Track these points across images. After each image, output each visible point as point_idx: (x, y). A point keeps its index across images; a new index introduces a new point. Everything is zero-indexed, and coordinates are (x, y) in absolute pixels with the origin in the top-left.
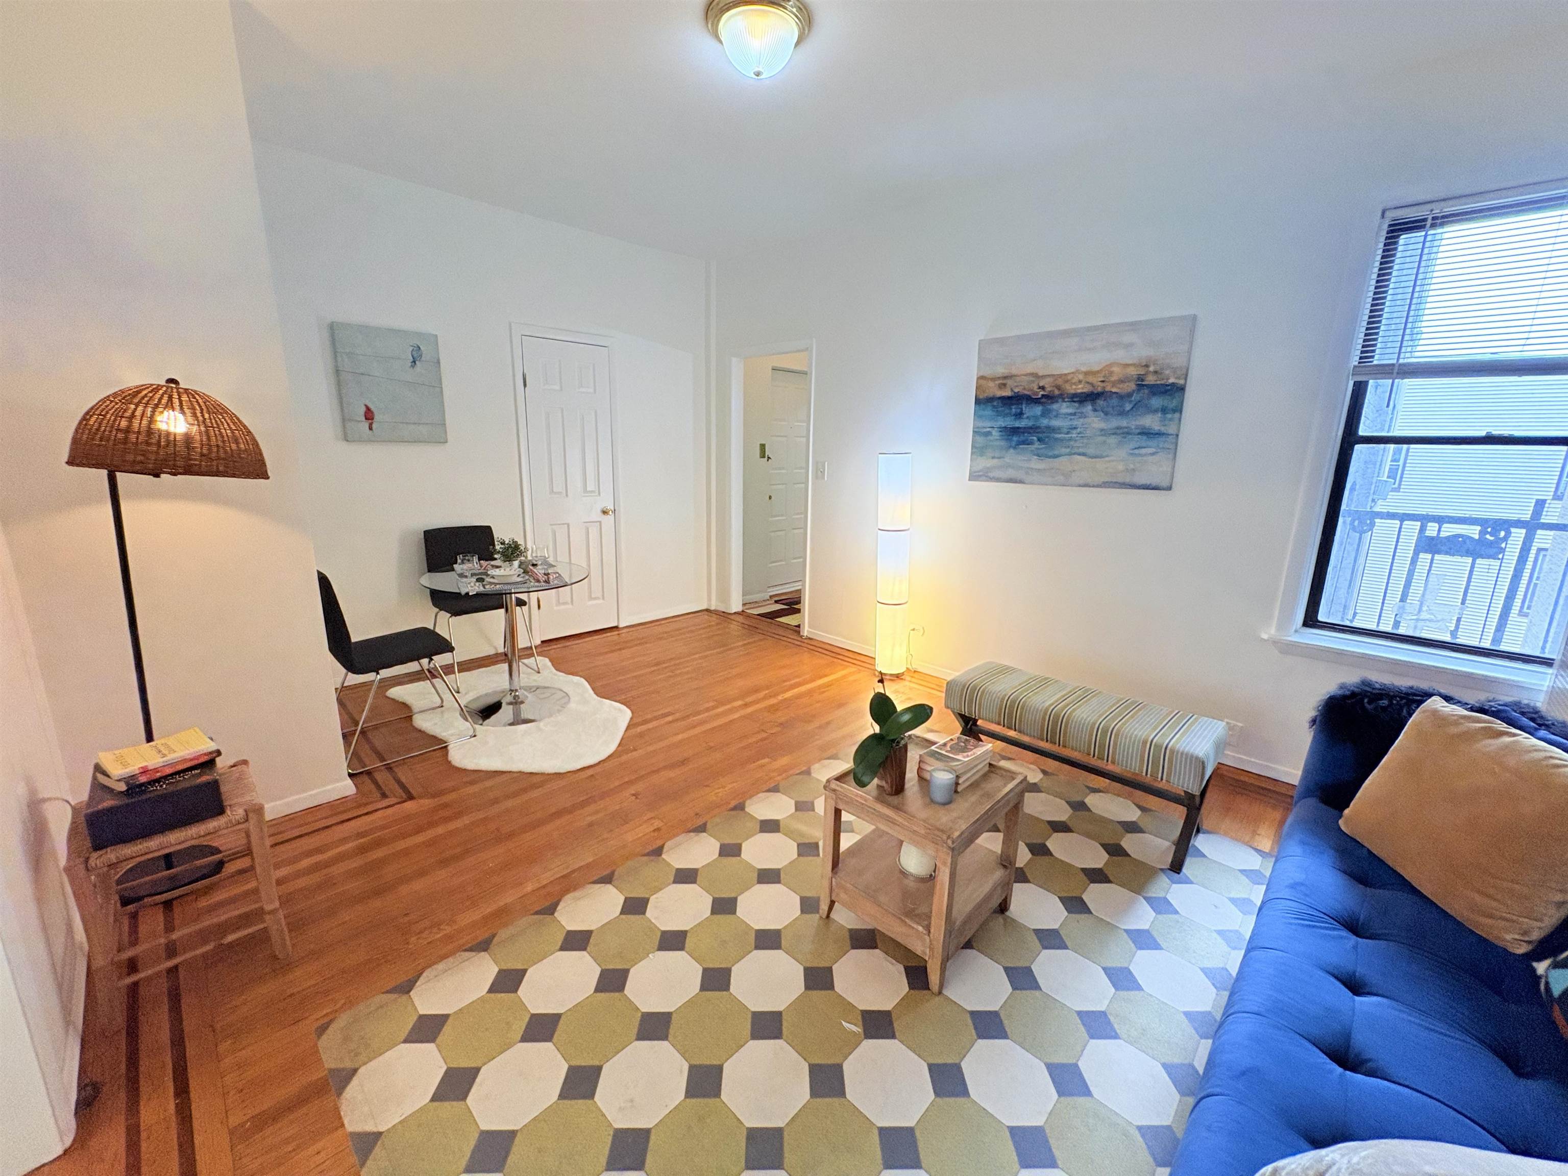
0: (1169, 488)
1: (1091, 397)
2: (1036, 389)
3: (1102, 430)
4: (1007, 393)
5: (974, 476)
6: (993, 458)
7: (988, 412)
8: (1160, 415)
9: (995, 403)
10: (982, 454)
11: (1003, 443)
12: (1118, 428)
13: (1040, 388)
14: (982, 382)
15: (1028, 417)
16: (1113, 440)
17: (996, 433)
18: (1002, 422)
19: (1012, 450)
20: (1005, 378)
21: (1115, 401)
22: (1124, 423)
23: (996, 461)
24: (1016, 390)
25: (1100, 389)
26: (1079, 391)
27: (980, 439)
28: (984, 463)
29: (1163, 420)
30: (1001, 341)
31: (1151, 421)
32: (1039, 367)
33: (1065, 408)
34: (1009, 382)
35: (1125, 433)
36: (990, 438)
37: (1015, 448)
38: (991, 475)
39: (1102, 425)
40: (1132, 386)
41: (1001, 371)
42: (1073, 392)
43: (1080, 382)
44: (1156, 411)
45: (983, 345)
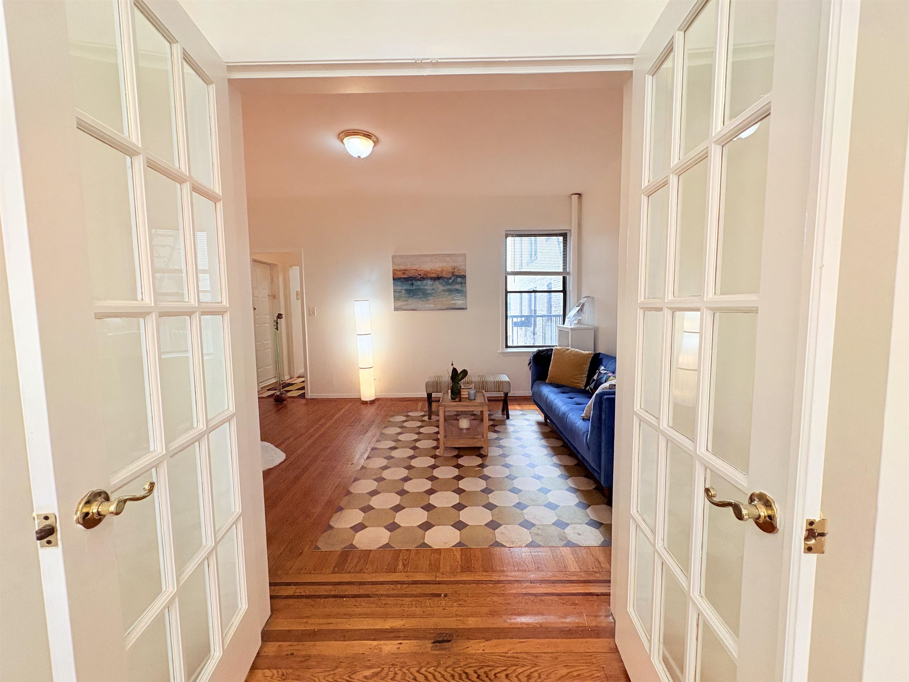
0: (466, 309)
1: (438, 278)
2: (417, 275)
3: (443, 290)
4: (406, 276)
5: (396, 309)
6: (403, 301)
7: (399, 283)
8: (460, 284)
9: (402, 280)
11: (407, 295)
12: (448, 289)
13: (419, 275)
14: (395, 272)
15: (416, 286)
16: (447, 293)
17: (403, 291)
18: (405, 287)
19: (411, 298)
20: (405, 270)
21: (446, 280)
22: (450, 287)
24: (410, 275)
25: (440, 276)
26: (433, 276)
27: (397, 294)
28: (399, 304)
29: (462, 286)
30: (402, 257)
31: (457, 287)
32: (416, 267)
33: (429, 282)
34: (406, 272)
35: (450, 291)
36: (401, 293)
37: (412, 297)
38: (404, 308)
39: (443, 288)
40: (451, 275)
41: (402, 267)
42: (431, 276)
43: (433, 273)
44: (459, 283)
45: (394, 257)
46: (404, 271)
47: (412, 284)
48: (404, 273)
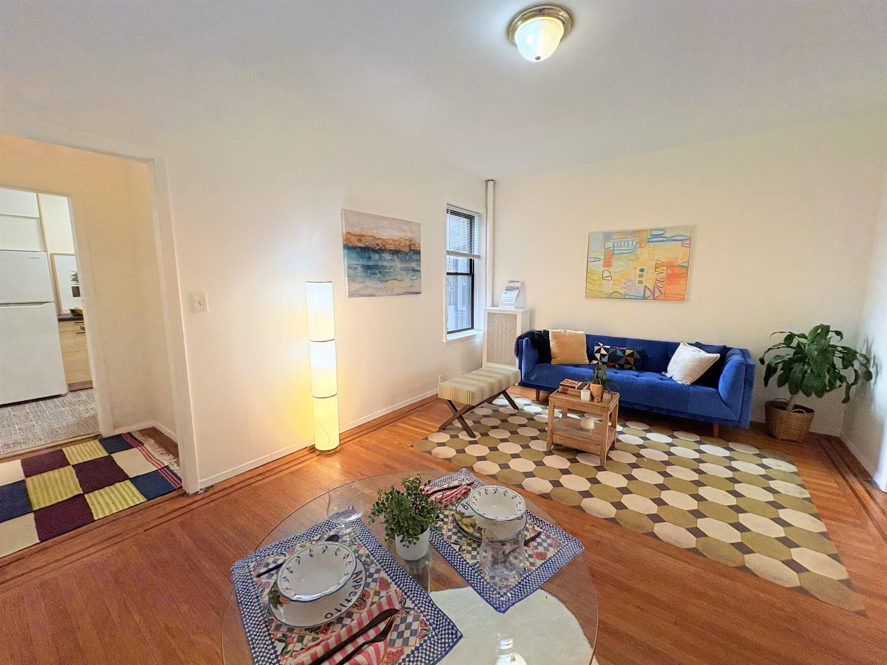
0: (421, 293)
1: (396, 252)
4: (362, 245)
5: (351, 295)
6: (360, 283)
9: (357, 250)
10: (354, 281)
11: (364, 274)
13: (376, 244)
14: (349, 236)
17: (359, 268)
19: (368, 278)
20: (361, 236)
21: (403, 255)
23: (362, 284)
24: (367, 244)
25: (398, 249)
26: (392, 249)
27: (352, 271)
28: (356, 286)
30: (358, 214)
32: (374, 233)
33: (387, 256)
34: (363, 239)
36: (357, 271)
37: (369, 277)
38: (360, 293)
39: (401, 266)
40: (408, 249)
41: (357, 231)
42: (389, 248)
43: (392, 244)
45: (347, 214)
46: (360, 239)
47: (369, 258)
48: (359, 241)
